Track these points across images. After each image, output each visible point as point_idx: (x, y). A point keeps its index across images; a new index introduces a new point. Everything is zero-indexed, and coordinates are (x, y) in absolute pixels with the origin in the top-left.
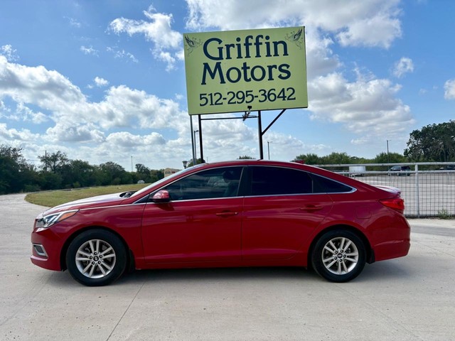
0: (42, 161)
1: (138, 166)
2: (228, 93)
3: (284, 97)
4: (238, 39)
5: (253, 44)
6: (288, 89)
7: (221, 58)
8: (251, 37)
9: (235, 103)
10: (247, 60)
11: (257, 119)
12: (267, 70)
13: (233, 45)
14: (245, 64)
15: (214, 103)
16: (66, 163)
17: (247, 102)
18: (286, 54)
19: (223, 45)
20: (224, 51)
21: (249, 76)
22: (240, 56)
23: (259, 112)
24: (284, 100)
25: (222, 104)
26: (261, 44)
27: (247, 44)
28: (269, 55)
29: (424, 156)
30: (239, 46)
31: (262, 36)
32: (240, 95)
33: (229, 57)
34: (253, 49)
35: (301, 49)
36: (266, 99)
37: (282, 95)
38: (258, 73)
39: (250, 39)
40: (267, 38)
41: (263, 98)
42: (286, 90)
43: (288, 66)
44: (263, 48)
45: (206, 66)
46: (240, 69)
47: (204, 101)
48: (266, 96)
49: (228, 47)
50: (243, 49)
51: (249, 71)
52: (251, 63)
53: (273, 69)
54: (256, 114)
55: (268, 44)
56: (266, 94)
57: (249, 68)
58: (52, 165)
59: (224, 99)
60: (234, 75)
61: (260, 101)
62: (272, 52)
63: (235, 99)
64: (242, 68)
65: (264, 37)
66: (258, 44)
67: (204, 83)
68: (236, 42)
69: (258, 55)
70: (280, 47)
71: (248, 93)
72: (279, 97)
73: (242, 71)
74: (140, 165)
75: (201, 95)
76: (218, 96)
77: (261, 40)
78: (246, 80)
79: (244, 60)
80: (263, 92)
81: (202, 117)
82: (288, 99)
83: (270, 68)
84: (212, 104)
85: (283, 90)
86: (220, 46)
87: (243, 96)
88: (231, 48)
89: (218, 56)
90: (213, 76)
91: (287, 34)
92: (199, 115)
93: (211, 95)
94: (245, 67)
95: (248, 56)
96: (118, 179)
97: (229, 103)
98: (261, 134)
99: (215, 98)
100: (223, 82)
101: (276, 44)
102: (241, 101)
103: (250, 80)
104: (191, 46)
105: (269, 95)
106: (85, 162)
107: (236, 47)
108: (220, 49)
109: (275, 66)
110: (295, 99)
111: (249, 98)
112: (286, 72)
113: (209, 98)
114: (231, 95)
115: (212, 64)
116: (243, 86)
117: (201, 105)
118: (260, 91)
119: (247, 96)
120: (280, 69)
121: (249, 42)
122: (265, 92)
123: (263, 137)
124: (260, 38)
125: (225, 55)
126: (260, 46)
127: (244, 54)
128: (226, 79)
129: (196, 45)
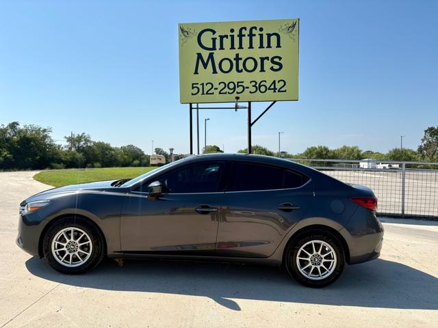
0: (68, 141)
2: (220, 84)
3: (275, 89)
4: (232, 31)
5: (246, 35)
6: (279, 81)
7: (214, 48)
8: (245, 28)
9: (226, 93)
10: (240, 51)
11: (247, 110)
12: (259, 62)
13: (226, 36)
14: (237, 55)
15: (205, 93)
17: (237, 93)
18: (279, 46)
19: (216, 36)
20: (218, 42)
21: (241, 67)
22: (233, 47)
23: (250, 103)
24: (275, 91)
25: (213, 93)
26: (255, 35)
27: (241, 36)
28: (262, 46)
30: (232, 37)
31: (255, 28)
32: (232, 86)
33: (222, 48)
34: (246, 40)
36: (257, 90)
37: (272, 87)
38: (250, 65)
39: (243, 30)
40: (261, 29)
41: (255, 89)
42: (277, 82)
43: (280, 58)
44: (256, 40)
45: (200, 56)
46: (233, 60)
47: (195, 90)
48: (256, 87)
49: (222, 38)
50: (237, 39)
51: (241, 63)
52: (244, 54)
53: (266, 61)
54: (247, 105)
55: (261, 36)
56: (257, 85)
57: (241, 59)
58: (77, 145)
59: (215, 89)
60: (226, 65)
61: (250, 92)
62: (265, 44)
63: (226, 90)
64: (235, 59)
65: (258, 29)
66: (251, 35)
67: (196, 73)
68: (229, 34)
69: (251, 47)
70: (274, 39)
71: (239, 84)
72: (269, 89)
73: (234, 62)
75: (193, 84)
76: (210, 86)
77: (254, 32)
78: (238, 71)
79: (237, 51)
80: (254, 84)
82: (279, 91)
83: (262, 59)
85: (274, 82)
86: (214, 36)
88: (225, 39)
89: (211, 47)
90: (205, 66)
91: (281, 27)
92: (191, 104)
93: (203, 84)
94: (237, 58)
95: (241, 47)
97: (220, 93)
98: (250, 125)
99: (207, 88)
100: (215, 72)
101: (269, 36)
102: (231, 91)
103: (241, 71)
105: (260, 86)
107: (230, 38)
108: (214, 40)
109: (267, 58)
110: (285, 91)
111: (240, 89)
112: (277, 64)
113: (201, 87)
114: (223, 85)
115: (205, 54)
116: (234, 76)
117: (193, 94)
118: (251, 82)
119: (238, 87)
120: (273, 62)
121: (243, 34)
122: (256, 83)
123: (252, 127)
124: (254, 30)
125: (218, 46)
126: (253, 37)
127: (237, 45)
128: (218, 69)
129: (190, 35)
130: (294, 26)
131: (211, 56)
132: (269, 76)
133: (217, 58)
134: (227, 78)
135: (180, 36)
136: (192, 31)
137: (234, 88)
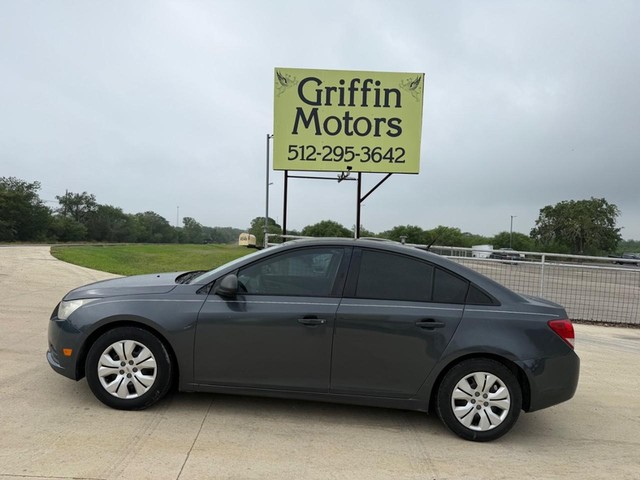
0: (60, 203)
1: (187, 220)
2: (324, 148)
3: (391, 159)
4: (342, 82)
5: (359, 89)
6: (396, 149)
7: (319, 103)
8: (358, 80)
9: (331, 160)
10: (351, 109)
11: (356, 182)
12: (373, 123)
13: (335, 89)
14: (347, 113)
15: (305, 158)
16: (92, 208)
17: (346, 161)
18: (398, 105)
19: (322, 87)
20: (324, 95)
21: (351, 129)
22: (342, 104)
23: (360, 173)
24: (391, 161)
25: (315, 160)
26: (369, 90)
27: (352, 89)
28: (377, 105)
29: (556, 240)
30: (342, 90)
31: (371, 81)
32: (338, 151)
33: (328, 103)
34: (358, 95)
35: (418, 100)
36: (369, 159)
37: (388, 156)
38: (362, 127)
39: (356, 83)
40: (378, 83)
41: (366, 157)
42: (394, 150)
43: (399, 121)
44: (371, 96)
45: (300, 111)
46: (341, 119)
47: (293, 154)
48: (369, 155)
49: (329, 90)
50: (347, 94)
51: (351, 123)
52: (355, 113)
53: (382, 123)
54: (356, 176)
55: (378, 91)
56: (370, 153)
57: (351, 119)
58: (75, 209)
59: (318, 154)
60: (333, 126)
61: (362, 161)
62: (382, 102)
63: (332, 156)
64: (344, 118)
65: (374, 82)
66: (365, 90)
67: (295, 132)
68: (338, 85)
69: (364, 104)
70: (393, 96)
71: (348, 150)
72: (385, 158)
73: (343, 122)
74: (190, 219)
75: (290, 146)
76: (311, 150)
77: (369, 85)
78: (347, 133)
79: (346, 108)
80: (366, 150)
81: (289, 173)
82: (396, 161)
83: (378, 121)
84: (303, 159)
85: (391, 150)
86: (319, 88)
87: (343, 153)
88: (332, 92)
89: (316, 101)
90: (307, 124)
91: (402, 81)
92: (286, 171)
93: (303, 147)
94: (347, 118)
95: (352, 104)
96: (159, 235)
97: (324, 159)
98: (360, 201)
99: (308, 152)
100: (318, 133)
101: (387, 92)
102: (339, 158)
103: (351, 134)
104: (283, 84)
105: (373, 154)
106: (117, 209)
107: (339, 91)
108: (319, 92)
109: (384, 120)
110: (404, 162)
111: (349, 156)
112: (395, 127)
113: (300, 151)
114: (327, 150)
115: (307, 110)
116: (342, 140)
117: (289, 159)
118: (362, 148)
119: (347, 152)
120: (390, 125)
121: (355, 87)
122: (369, 150)
123: (361, 204)
124: (369, 83)
125: (324, 100)
126: (368, 92)
127: (347, 100)
128: (322, 130)
129: (289, 84)
130: (418, 81)
132: (385, 143)
133: (322, 115)
134: (333, 141)
135: (276, 83)
136: (292, 79)
137: (342, 155)
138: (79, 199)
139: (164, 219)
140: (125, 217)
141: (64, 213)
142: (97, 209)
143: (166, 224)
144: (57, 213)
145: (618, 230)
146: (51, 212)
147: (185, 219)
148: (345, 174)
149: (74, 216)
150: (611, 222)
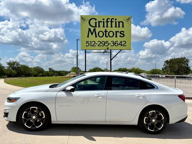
0: (8, 64)
1: (50, 69)
3: (121, 45)
4: (104, 19)
5: (110, 22)
6: (123, 42)
7: (96, 27)
8: (109, 19)
9: (101, 46)
11: (110, 53)
12: (115, 33)
13: (101, 22)
14: (106, 30)
15: (92, 45)
16: (18, 66)
17: (106, 46)
18: (123, 27)
19: (97, 21)
20: (97, 24)
21: (107, 35)
22: (104, 27)
23: (111, 50)
24: (121, 46)
25: (95, 46)
26: (113, 22)
27: (107, 22)
28: (116, 27)
30: (104, 22)
31: (113, 19)
32: (103, 43)
33: (99, 27)
34: (109, 24)
37: (120, 44)
38: (111, 34)
39: (108, 19)
40: (116, 20)
41: (113, 44)
42: (122, 42)
43: (124, 32)
44: (114, 24)
45: (90, 30)
47: (88, 44)
49: (99, 22)
51: (107, 33)
52: (109, 29)
53: (118, 33)
55: (116, 22)
56: (114, 43)
57: (107, 32)
58: (12, 67)
59: (96, 44)
60: (101, 34)
61: (111, 46)
62: (117, 26)
63: (101, 44)
64: (105, 32)
65: (114, 19)
66: (112, 22)
67: (88, 37)
69: (111, 27)
70: (121, 24)
71: (107, 42)
72: (119, 45)
73: (104, 33)
75: (87, 42)
76: (94, 43)
78: (106, 36)
79: (105, 28)
80: (113, 42)
82: (123, 46)
83: (116, 32)
85: (121, 42)
86: (96, 21)
87: (105, 43)
89: (95, 26)
90: (92, 34)
91: (124, 19)
92: (85, 50)
93: (91, 42)
94: (106, 31)
95: (107, 27)
96: (41, 74)
97: (98, 46)
98: (111, 60)
99: (93, 43)
100: (96, 37)
101: (119, 22)
103: (107, 37)
104: (83, 21)
105: (115, 43)
106: (27, 66)
107: (102, 22)
108: (96, 23)
109: (118, 32)
110: (126, 46)
111: (107, 44)
112: (123, 34)
113: (90, 43)
114: (99, 43)
115: (92, 29)
116: (104, 39)
117: (86, 46)
118: (111, 42)
119: (106, 43)
120: (120, 33)
122: (114, 42)
124: (113, 20)
125: (97, 25)
126: (112, 23)
127: (105, 25)
128: (97, 36)
130: (129, 19)
131: (94, 30)
132: (119, 39)
133: (98, 30)
134: (101, 39)
136: (86, 19)
137: (104, 44)
138: (14, 63)
139: (42, 69)
140: (29, 68)
141: (9, 68)
142: (20, 66)
143: (43, 70)
144: (7, 68)
145: (190, 67)
146: (5, 68)
147: (49, 68)
148: (106, 50)
149: (12, 69)
150: (187, 64)
